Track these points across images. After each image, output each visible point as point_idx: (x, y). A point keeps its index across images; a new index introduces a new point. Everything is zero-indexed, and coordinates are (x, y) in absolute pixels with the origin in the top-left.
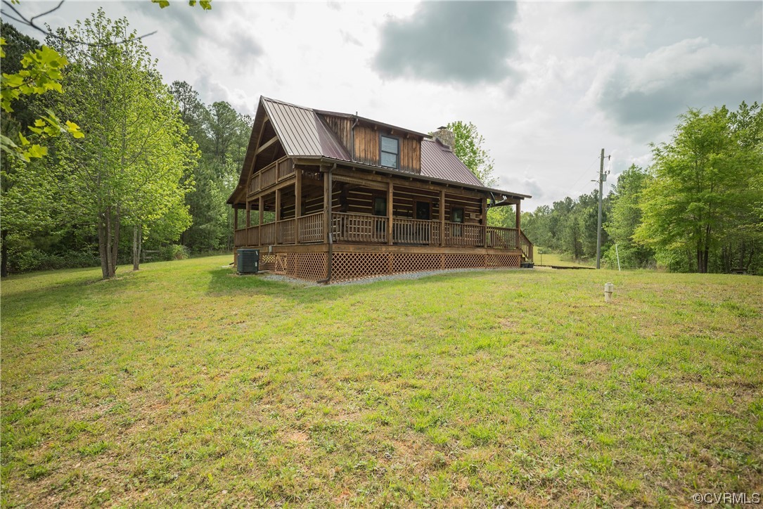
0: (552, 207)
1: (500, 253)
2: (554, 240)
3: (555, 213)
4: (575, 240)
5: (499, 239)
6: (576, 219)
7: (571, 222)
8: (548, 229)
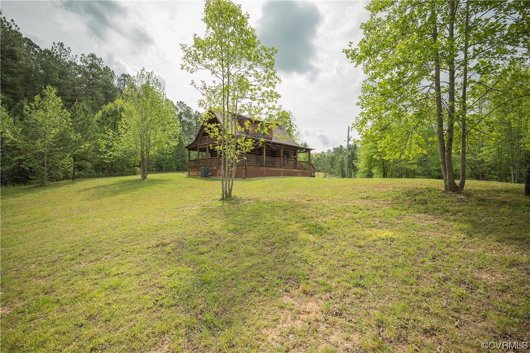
0: (332, 150)
1: (302, 171)
2: (332, 169)
3: (333, 155)
4: (342, 169)
5: (302, 166)
6: (343, 158)
7: (340, 160)
8: (329, 163)
